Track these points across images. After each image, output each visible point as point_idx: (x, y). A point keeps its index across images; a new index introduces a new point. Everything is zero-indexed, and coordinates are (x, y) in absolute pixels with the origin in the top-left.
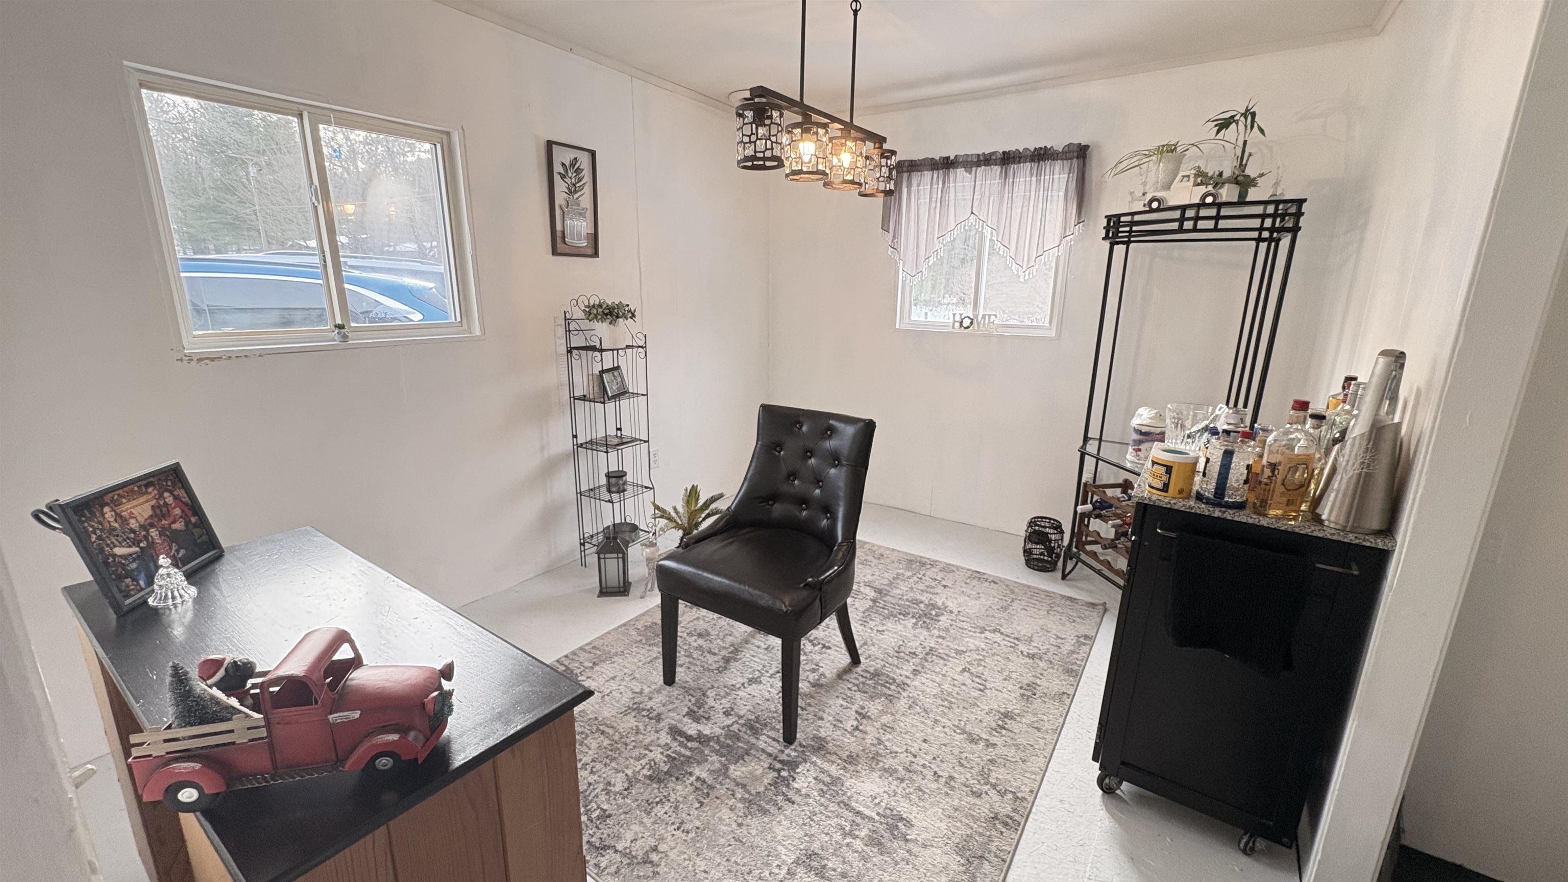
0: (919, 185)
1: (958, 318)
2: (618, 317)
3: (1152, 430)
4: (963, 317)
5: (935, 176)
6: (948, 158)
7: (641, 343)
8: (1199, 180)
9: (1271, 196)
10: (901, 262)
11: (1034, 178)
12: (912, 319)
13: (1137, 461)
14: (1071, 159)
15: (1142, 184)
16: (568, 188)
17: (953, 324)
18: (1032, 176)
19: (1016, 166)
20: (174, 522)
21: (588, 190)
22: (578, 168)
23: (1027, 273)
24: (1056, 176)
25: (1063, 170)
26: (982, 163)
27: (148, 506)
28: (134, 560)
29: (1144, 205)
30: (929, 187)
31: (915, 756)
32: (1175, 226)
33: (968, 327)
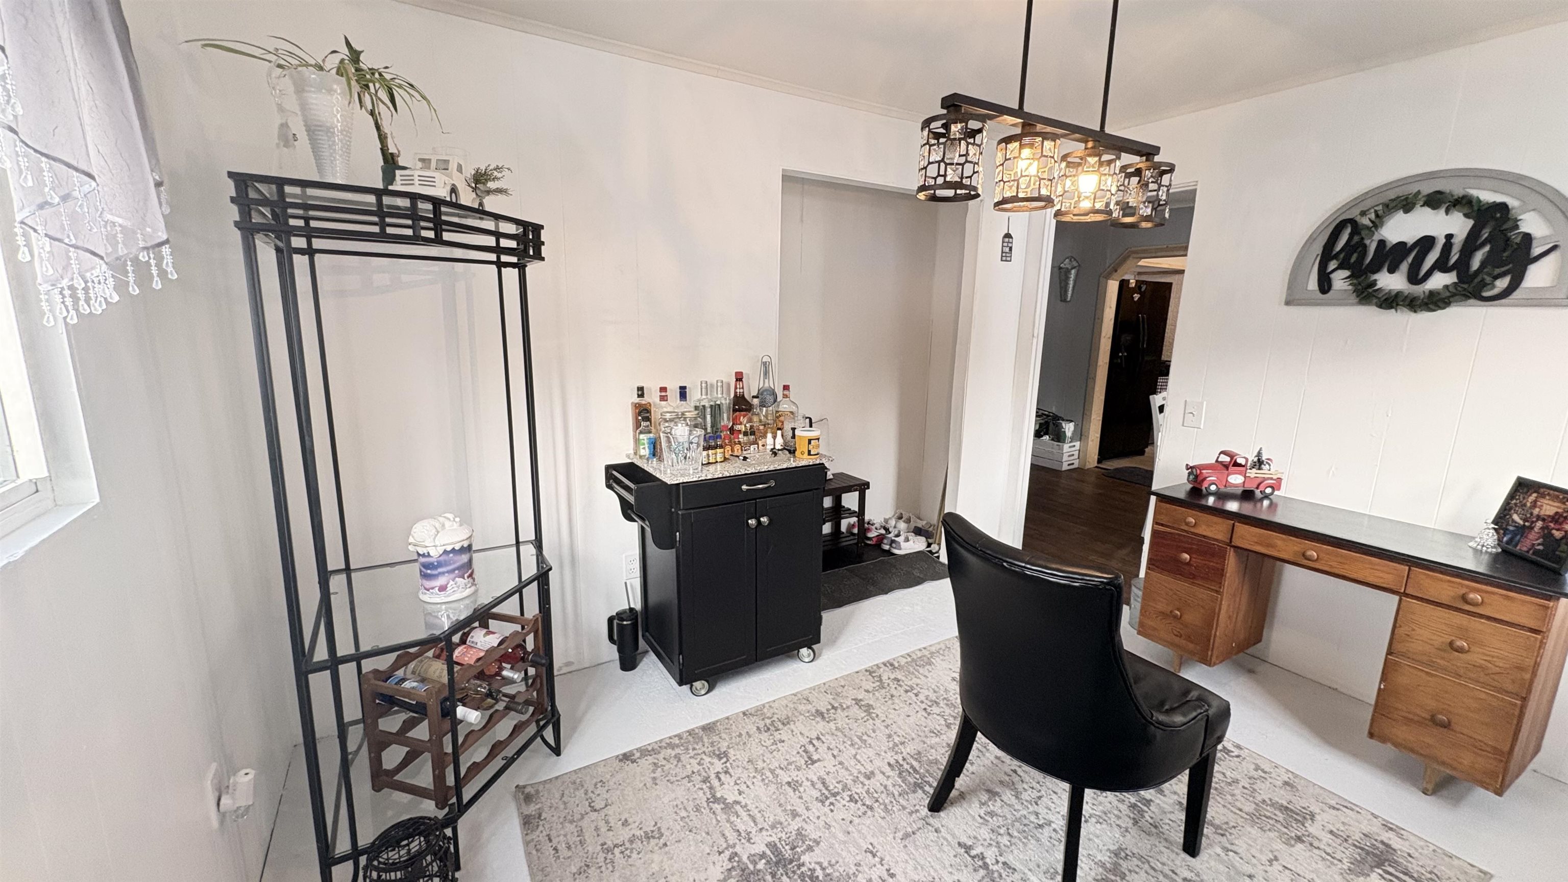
20: (1558, 530)
27: (1555, 510)
28: (1515, 526)
31: (925, 709)
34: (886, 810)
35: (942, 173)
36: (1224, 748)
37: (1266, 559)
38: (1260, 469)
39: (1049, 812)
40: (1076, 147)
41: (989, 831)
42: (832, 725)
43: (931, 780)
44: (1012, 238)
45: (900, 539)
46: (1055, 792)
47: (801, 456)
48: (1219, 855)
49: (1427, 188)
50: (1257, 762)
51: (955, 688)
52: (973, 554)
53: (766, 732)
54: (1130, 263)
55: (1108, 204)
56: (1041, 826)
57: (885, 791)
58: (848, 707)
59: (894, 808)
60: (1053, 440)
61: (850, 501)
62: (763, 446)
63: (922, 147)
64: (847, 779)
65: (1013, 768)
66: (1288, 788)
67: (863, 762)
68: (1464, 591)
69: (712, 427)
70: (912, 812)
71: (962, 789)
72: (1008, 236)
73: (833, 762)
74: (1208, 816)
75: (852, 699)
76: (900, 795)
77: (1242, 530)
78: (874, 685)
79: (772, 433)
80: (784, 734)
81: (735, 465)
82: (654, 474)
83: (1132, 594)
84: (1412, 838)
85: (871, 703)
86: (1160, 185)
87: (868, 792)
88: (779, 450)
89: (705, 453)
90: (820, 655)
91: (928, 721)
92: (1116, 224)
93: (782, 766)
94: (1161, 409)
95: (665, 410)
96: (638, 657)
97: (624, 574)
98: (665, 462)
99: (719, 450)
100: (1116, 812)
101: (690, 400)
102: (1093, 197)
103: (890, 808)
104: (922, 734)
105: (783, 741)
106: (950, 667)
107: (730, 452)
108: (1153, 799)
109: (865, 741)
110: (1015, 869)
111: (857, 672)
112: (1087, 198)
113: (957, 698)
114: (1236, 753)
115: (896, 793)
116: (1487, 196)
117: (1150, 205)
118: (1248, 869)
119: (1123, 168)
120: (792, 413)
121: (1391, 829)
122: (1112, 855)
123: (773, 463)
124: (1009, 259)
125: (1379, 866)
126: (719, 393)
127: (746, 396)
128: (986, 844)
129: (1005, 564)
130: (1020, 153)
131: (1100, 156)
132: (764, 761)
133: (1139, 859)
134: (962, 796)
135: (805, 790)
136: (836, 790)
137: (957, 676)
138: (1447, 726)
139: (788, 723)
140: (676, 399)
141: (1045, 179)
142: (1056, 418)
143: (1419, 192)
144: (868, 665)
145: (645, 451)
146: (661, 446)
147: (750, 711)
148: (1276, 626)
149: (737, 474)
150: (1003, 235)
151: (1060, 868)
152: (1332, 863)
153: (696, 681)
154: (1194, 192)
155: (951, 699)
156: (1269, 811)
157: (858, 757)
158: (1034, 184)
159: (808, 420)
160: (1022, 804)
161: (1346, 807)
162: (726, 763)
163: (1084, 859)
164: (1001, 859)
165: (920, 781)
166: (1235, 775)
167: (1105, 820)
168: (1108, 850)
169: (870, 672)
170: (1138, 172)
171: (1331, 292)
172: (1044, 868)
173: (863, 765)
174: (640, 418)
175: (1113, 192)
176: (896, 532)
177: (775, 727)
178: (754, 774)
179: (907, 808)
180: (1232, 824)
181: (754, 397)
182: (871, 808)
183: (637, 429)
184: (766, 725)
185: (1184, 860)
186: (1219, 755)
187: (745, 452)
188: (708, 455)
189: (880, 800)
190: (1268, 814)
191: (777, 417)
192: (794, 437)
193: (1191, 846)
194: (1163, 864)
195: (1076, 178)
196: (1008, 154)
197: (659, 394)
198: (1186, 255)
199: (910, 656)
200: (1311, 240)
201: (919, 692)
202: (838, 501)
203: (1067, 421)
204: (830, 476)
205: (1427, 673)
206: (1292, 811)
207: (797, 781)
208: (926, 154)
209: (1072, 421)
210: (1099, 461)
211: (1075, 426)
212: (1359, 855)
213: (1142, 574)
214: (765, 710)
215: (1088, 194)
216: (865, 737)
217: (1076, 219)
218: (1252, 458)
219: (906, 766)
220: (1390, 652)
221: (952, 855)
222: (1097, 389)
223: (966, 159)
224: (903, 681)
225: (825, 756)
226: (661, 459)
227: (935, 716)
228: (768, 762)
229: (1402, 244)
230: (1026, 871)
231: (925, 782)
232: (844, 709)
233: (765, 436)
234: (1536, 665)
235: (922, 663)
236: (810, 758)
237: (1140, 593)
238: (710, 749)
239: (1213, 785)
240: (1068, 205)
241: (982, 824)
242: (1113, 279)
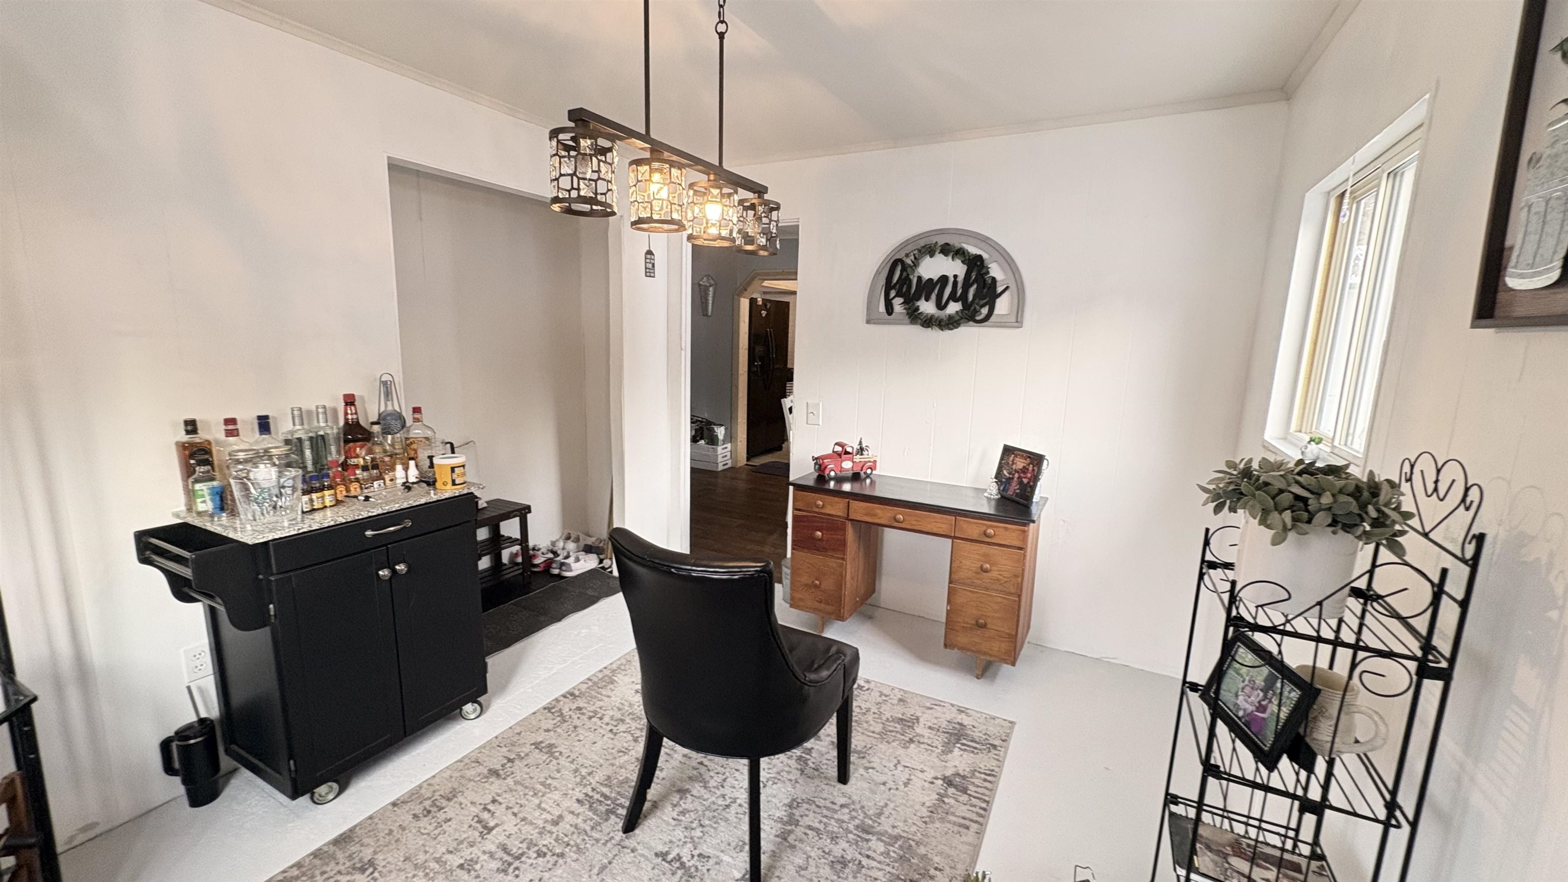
20: (1025, 478)
28: (1006, 478)
34: (579, 850)
35: (575, 186)
36: (859, 685)
37: (873, 526)
38: (862, 454)
39: (733, 790)
40: (701, 178)
41: (684, 830)
42: (510, 781)
43: (623, 800)
44: (653, 255)
45: (570, 561)
46: (737, 770)
47: (444, 487)
48: (862, 775)
49: (941, 240)
50: (881, 689)
51: (638, 699)
52: (644, 566)
53: (425, 816)
54: (756, 283)
55: (731, 231)
56: (728, 806)
57: (576, 831)
58: (527, 755)
59: (588, 845)
60: (708, 443)
61: (510, 528)
62: (391, 480)
63: (551, 157)
64: (532, 835)
65: (699, 760)
66: (902, 703)
67: (549, 809)
68: (984, 528)
69: (315, 463)
70: (607, 841)
71: (655, 799)
72: (649, 252)
73: (514, 821)
74: (853, 746)
75: (532, 744)
76: (592, 828)
77: (856, 505)
78: (555, 722)
79: (403, 464)
80: (451, 810)
81: (353, 508)
82: (224, 534)
83: (783, 573)
84: (974, 713)
85: (553, 741)
86: (771, 220)
87: (557, 840)
88: (413, 483)
89: (305, 498)
90: (488, 707)
91: (615, 742)
92: (739, 250)
93: (451, 849)
94: (791, 409)
95: (236, 448)
96: (221, 781)
97: (185, 675)
98: (242, 517)
99: (327, 493)
100: (787, 769)
101: (277, 433)
102: (718, 224)
103: (582, 847)
104: (609, 757)
105: (450, 820)
106: (633, 680)
107: (344, 493)
108: (813, 746)
109: (550, 785)
110: (709, 857)
111: (534, 713)
112: (713, 225)
113: (641, 711)
114: (866, 688)
115: (588, 828)
116: (973, 250)
117: (765, 236)
118: (883, 778)
119: (741, 202)
120: (427, 439)
121: (962, 712)
122: (788, 808)
123: (406, 499)
124: (652, 275)
125: (958, 741)
126: (321, 420)
127: (362, 423)
128: (681, 843)
129: (673, 570)
130: (650, 176)
131: (721, 189)
132: (426, 852)
133: (808, 803)
134: (655, 806)
135: (482, 866)
136: (520, 852)
137: (639, 687)
138: (984, 626)
139: (455, 796)
140: (253, 429)
141: (675, 204)
142: (709, 423)
143: (936, 243)
144: (545, 702)
145: (205, 504)
146: (232, 495)
147: (402, 799)
148: (884, 578)
149: (357, 518)
150: (645, 251)
151: (747, 838)
152: (932, 751)
153: (318, 786)
154: (797, 226)
155: (635, 712)
156: (891, 726)
157: (543, 805)
158: (667, 208)
159: (448, 445)
160: (710, 791)
161: (936, 705)
162: (372, 873)
163: (765, 822)
164: (696, 853)
165: (612, 806)
166: (868, 705)
167: (779, 780)
168: (784, 804)
169: (548, 709)
170: (753, 207)
171: (894, 314)
172: (733, 844)
173: (549, 812)
174: (192, 462)
175: (735, 223)
176: (565, 554)
177: (437, 807)
178: (414, 872)
179: (600, 840)
180: (869, 746)
181: (373, 423)
182: (561, 855)
183: (189, 477)
184: (425, 809)
185: (839, 789)
186: (855, 693)
187: (366, 491)
188: (311, 500)
189: (572, 843)
190: (891, 729)
191: (408, 445)
192: (432, 466)
193: (843, 777)
194: (825, 799)
195: (703, 206)
196: (639, 177)
197: (224, 427)
198: (796, 279)
199: (591, 680)
200: (878, 273)
201: (603, 715)
202: (495, 530)
203: (718, 425)
204: (482, 504)
205: (970, 591)
206: (905, 720)
207: (471, 860)
208: (557, 165)
209: (722, 425)
210: (748, 460)
211: (726, 429)
212: (947, 738)
213: (789, 555)
214: (423, 791)
215: (714, 222)
216: (548, 782)
217: (706, 243)
218: (856, 446)
219: (597, 796)
220: (950, 582)
221: (649, 869)
222: (740, 395)
223: (599, 176)
224: (586, 708)
225: (504, 818)
226: (233, 513)
227: (622, 734)
228: (431, 851)
229: (931, 280)
230: (719, 854)
231: (617, 805)
232: (523, 758)
233: (393, 469)
234: (1023, 570)
235: (604, 683)
236: (485, 827)
237: (789, 571)
238: (348, 864)
239: (854, 718)
240: (698, 230)
241: (676, 826)
242: (744, 297)
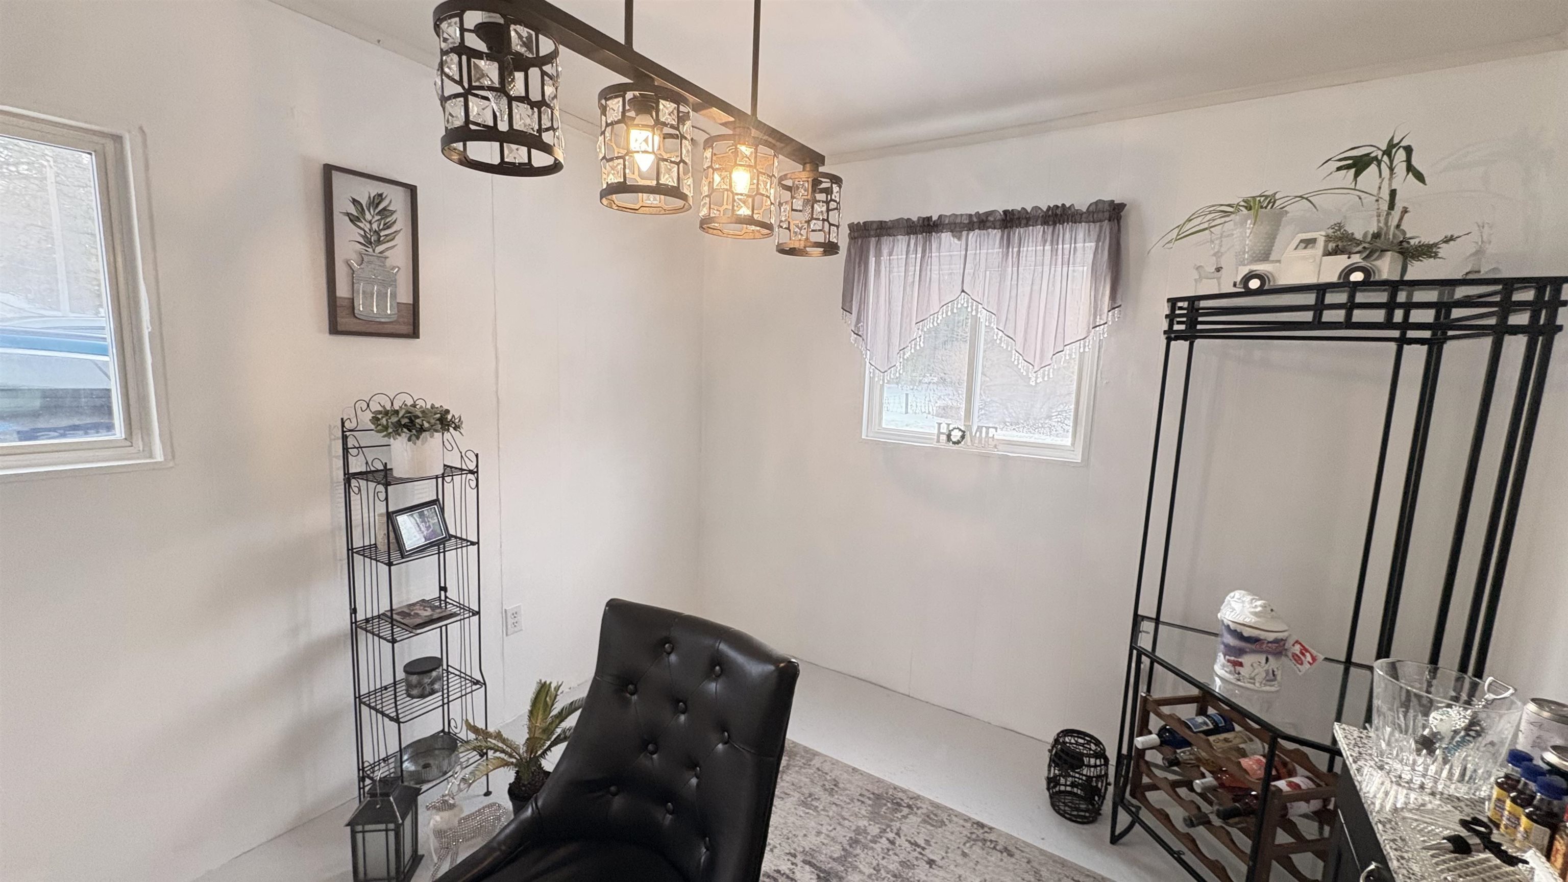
0: (890, 254)
1: (944, 429)
2: (422, 430)
3: (1263, 635)
4: (951, 428)
5: (912, 242)
6: (929, 218)
7: (472, 467)
8: (1331, 246)
9: (1467, 274)
10: (868, 352)
11: (1048, 247)
12: (884, 426)
13: (1234, 681)
14: (1101, 221)
15: (1214, 255)
16: (365, 237)
17: (938, 437)
18: (1045, 242)
19: (1022, 230)
21: (402, 242)
22: (384, 209)
23: (1040, 373)
24: (1079, 245)
25: (1089, 235)
26: (976, 225)
29: (1235, 285)
30: (905, 257)
32: (1308, 316)
33: (958, 442)
